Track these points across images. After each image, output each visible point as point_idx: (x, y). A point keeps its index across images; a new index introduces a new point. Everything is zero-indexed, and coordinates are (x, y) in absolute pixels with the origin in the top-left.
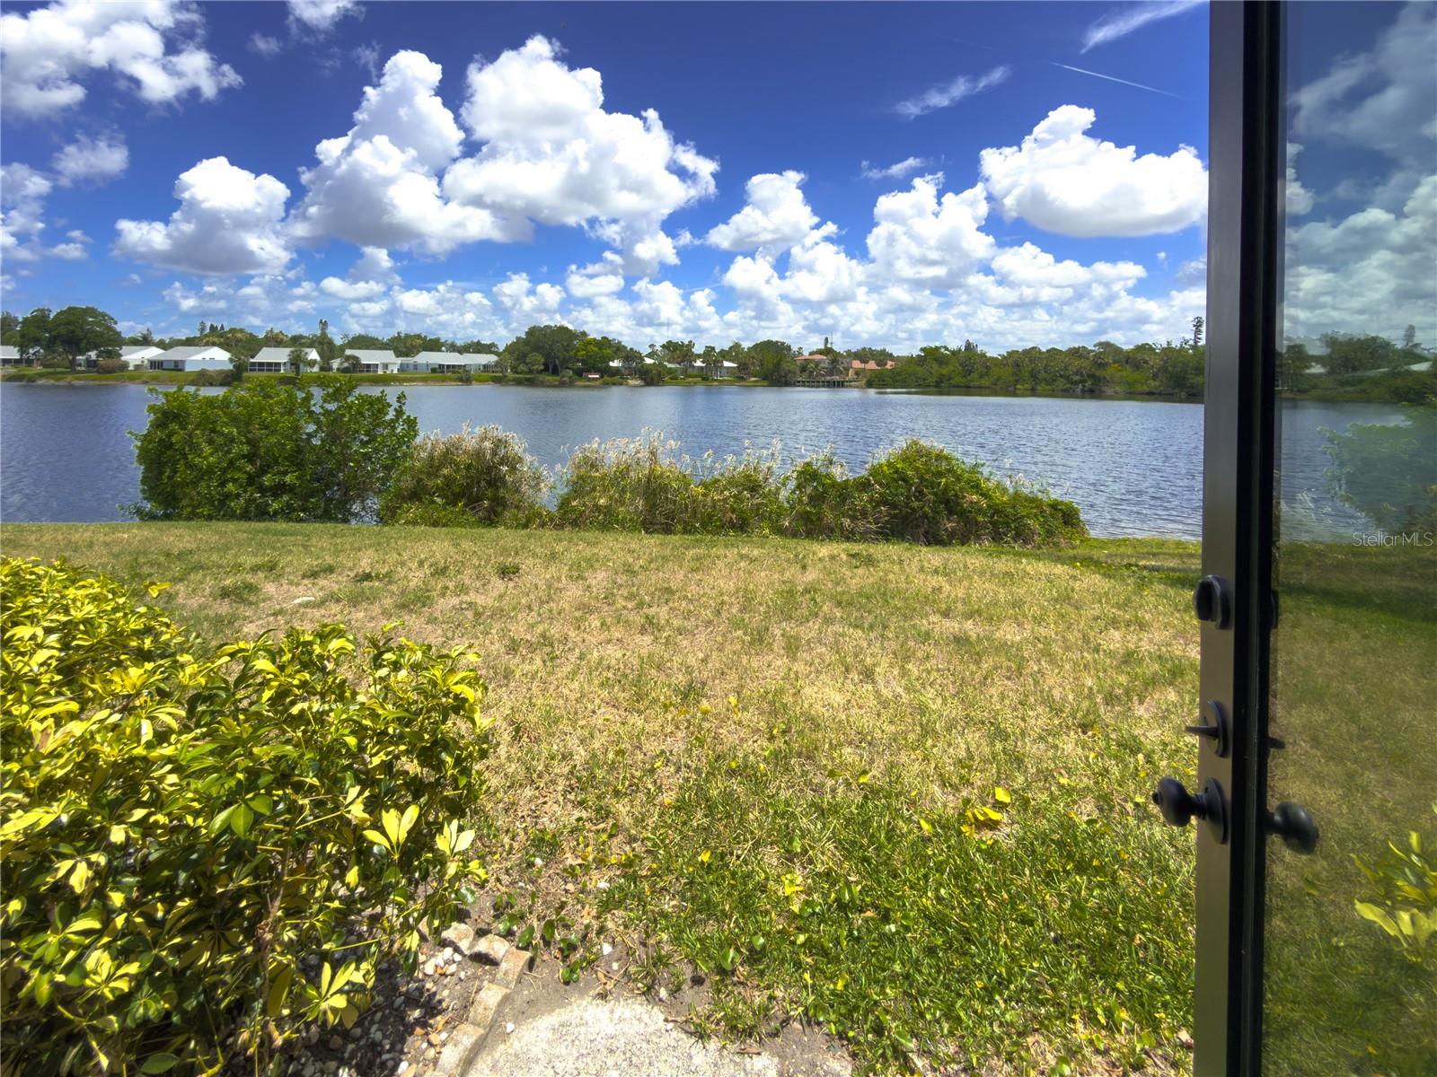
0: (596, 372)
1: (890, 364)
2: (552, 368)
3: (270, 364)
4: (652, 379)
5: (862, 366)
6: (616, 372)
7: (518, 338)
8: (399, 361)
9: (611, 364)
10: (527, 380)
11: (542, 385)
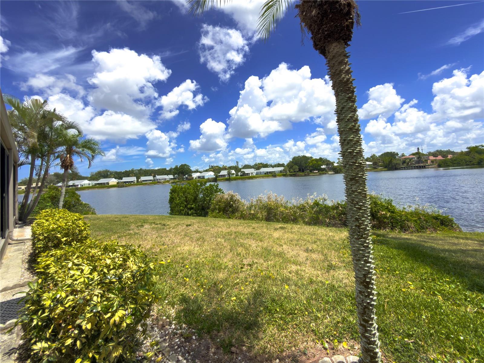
0: (316, 170)
1: (450, 156)
2: (302, 170)
3: (223, 175)
4: (337, 171)
5: (435, 158)
6: (324, 169)
7: (290, 161)
8: (256, 171)
9: (322, 167)
10: (293, 174)
11: (299, 176)
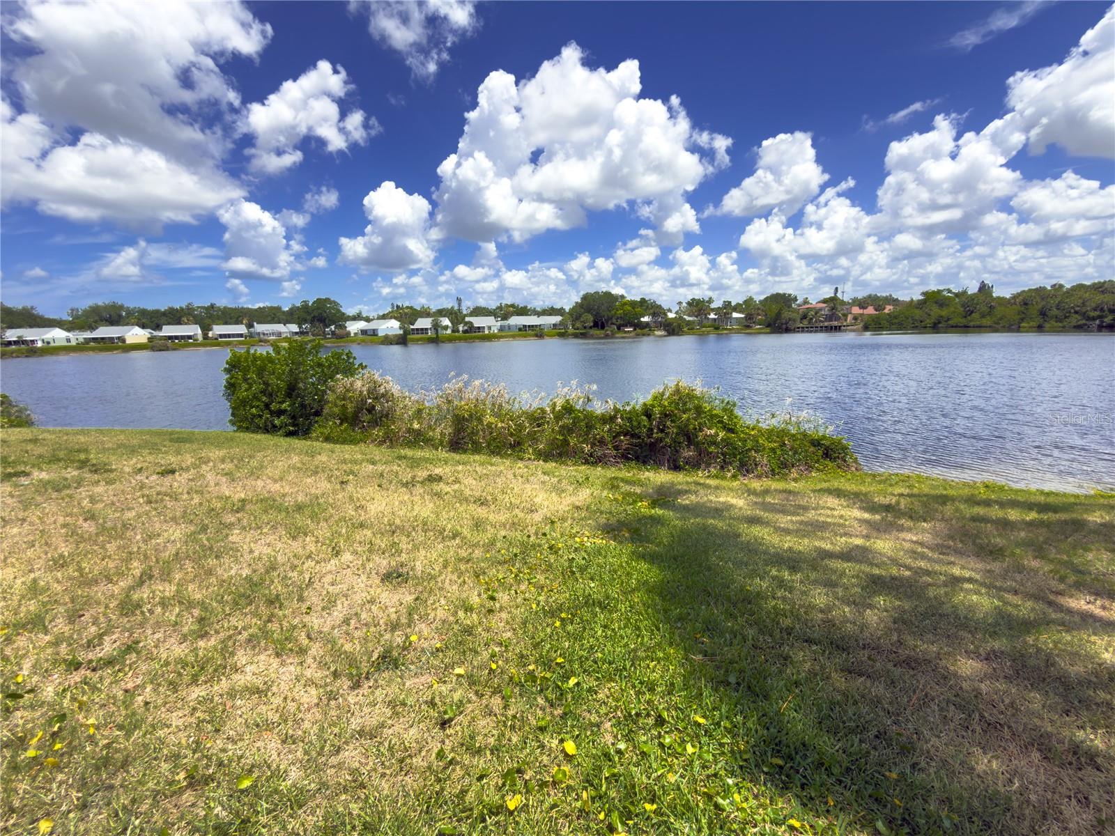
0: (631, 326)
1: (889, 309)
2: (599, 324)
3: (422, 329)
4: (673, 330)
5: (861, 311)
6: (647, 325)
7: (577, 303)
8: (499, 324)
9: (642, 319)
10: (581, 334)
11: (592, 337)
